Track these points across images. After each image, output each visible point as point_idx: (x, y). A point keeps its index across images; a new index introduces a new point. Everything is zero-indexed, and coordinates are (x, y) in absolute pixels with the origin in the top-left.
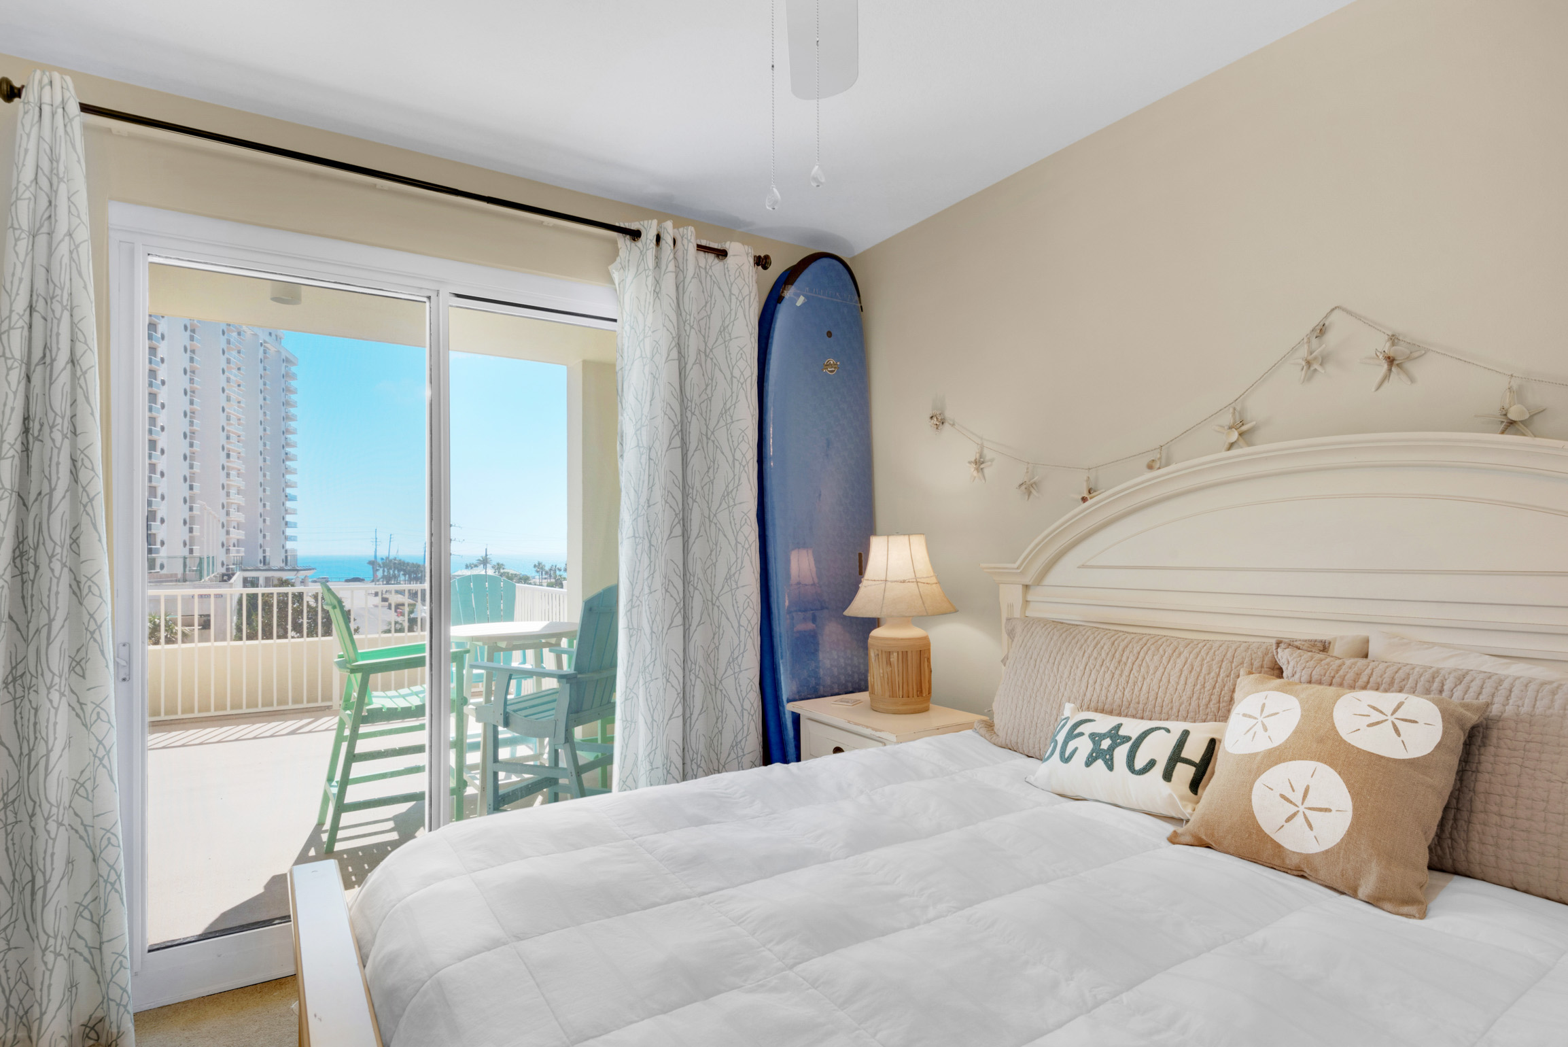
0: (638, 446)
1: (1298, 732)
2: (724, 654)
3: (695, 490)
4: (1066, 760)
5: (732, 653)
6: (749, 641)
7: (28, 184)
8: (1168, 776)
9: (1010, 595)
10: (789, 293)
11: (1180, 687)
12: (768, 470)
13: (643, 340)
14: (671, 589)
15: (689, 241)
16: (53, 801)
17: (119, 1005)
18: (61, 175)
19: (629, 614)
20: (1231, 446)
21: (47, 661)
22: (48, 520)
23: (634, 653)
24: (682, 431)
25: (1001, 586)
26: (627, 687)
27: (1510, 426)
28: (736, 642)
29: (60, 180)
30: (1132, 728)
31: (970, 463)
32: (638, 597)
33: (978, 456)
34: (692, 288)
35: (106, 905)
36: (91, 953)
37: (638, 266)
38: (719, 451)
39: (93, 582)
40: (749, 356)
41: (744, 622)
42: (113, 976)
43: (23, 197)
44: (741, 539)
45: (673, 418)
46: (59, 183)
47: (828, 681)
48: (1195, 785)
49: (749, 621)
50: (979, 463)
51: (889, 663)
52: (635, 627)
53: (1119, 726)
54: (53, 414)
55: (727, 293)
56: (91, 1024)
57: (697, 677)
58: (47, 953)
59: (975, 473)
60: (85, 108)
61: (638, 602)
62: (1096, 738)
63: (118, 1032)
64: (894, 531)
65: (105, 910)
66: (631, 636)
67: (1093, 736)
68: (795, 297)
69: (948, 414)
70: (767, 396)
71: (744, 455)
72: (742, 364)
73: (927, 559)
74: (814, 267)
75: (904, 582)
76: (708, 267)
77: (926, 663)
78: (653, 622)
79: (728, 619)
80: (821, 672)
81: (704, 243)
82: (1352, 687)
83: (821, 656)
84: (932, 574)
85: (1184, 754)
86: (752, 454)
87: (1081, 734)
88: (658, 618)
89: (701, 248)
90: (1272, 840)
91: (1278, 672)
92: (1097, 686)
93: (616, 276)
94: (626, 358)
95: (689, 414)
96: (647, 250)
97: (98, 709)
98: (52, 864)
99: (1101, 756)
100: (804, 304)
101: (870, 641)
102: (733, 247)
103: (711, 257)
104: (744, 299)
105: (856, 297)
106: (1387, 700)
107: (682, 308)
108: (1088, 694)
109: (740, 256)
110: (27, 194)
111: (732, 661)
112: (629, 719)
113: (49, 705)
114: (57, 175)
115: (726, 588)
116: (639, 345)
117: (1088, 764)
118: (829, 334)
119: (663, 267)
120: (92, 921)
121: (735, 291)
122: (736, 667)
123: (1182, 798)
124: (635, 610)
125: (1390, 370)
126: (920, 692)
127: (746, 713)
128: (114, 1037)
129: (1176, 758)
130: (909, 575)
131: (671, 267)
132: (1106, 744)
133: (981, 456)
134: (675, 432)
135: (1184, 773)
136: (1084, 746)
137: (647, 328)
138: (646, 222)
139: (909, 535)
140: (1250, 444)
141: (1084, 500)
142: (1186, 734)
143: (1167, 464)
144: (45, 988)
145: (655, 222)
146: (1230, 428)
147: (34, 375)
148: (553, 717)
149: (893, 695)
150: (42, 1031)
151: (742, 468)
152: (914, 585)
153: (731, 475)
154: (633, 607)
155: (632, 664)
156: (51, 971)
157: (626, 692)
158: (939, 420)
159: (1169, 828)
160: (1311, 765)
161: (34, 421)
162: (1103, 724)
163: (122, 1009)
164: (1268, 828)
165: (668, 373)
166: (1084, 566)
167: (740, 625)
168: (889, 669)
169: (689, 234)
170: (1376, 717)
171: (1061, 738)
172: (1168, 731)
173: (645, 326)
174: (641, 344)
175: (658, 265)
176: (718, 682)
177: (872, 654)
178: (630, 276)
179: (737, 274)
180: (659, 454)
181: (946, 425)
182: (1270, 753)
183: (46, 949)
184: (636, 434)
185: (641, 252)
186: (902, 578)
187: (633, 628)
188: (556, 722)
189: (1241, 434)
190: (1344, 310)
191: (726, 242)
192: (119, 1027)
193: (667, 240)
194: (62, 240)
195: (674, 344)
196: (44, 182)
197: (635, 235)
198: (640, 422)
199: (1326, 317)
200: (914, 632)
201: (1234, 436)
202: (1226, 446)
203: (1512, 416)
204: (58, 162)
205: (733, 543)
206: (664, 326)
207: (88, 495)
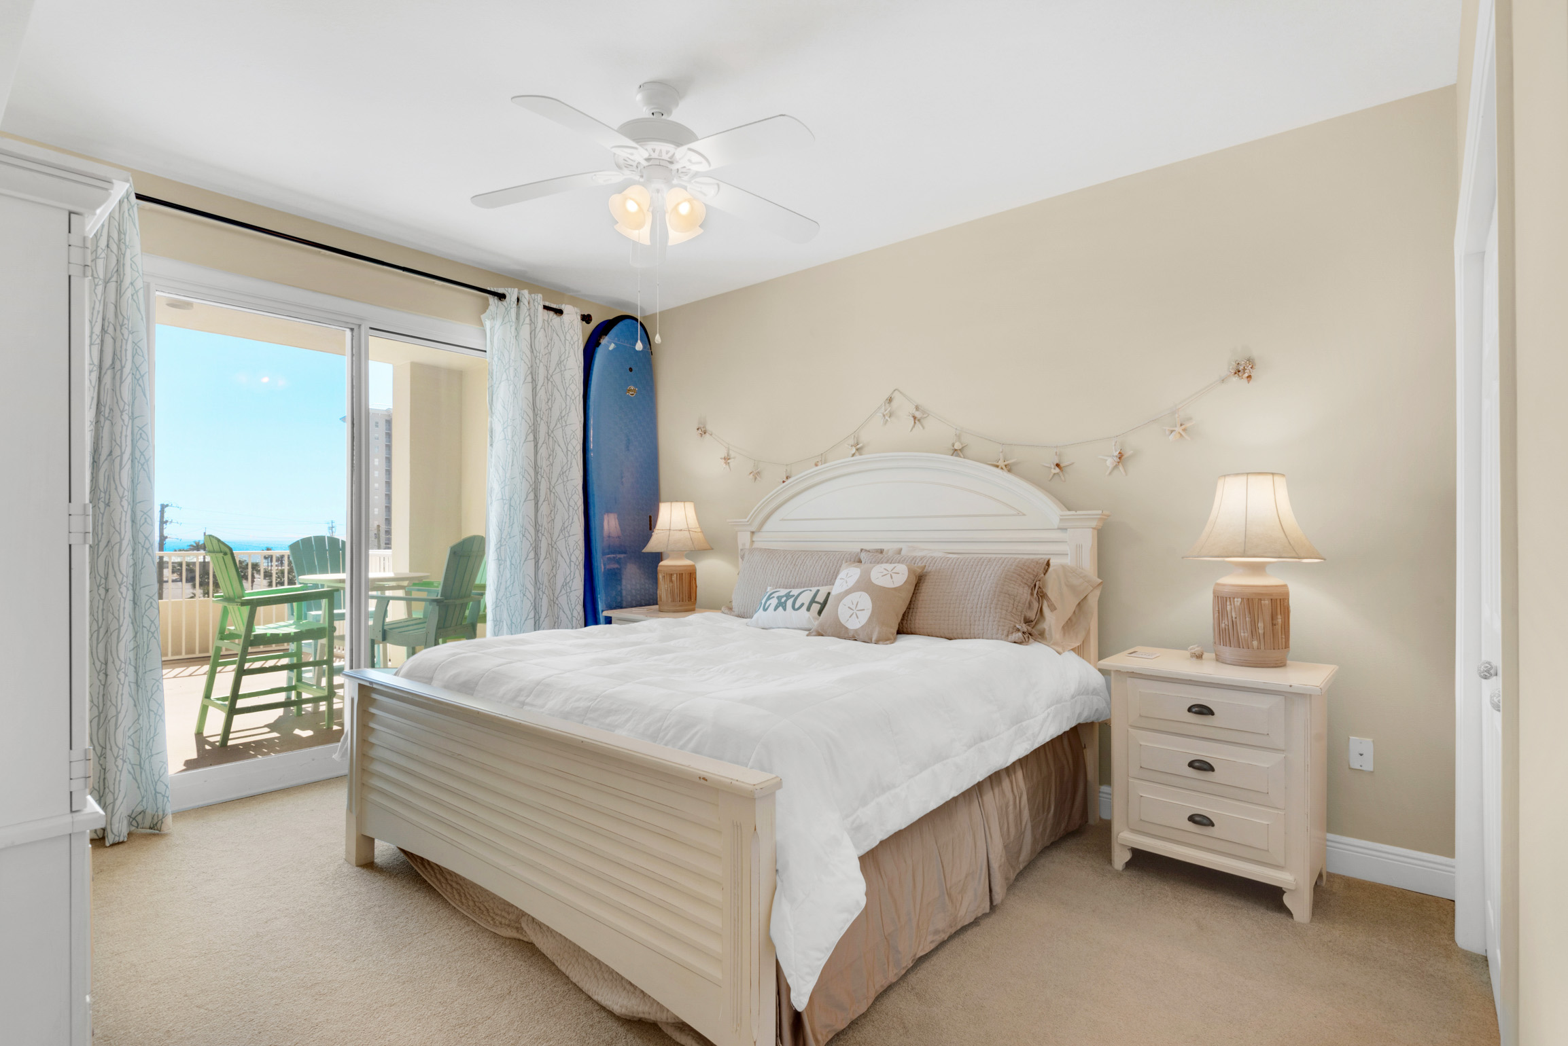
0: (505, 438)
1: (858, 582)
2: (560, 581)
3: (543, 471)
4: (765, 610)
5: (565, 579)
6: (577, 572)
7: (104, 248)
8: (808, 609)
9: (744, 539)
10: (604, 341)
11: (820, 574)
12: (590, 458)
13: (509, 368)
14: (527, 535)
15: (539, 304)
16: (122, 659)
17: (164, 796)
18: (127, 243)
19: (498, 550)
20: (853, 455)
21: (119, 567)
22: (120, 473)
23: (502, 576)
24: (535, 432)
25: (739, 533)
26: (497, 599)
27: (955, 452)
28: (568, 572)
29: (127, 247)
30: (795, 592)
31: (721, 458)
32: (505, 539)
33: (726, 455)
34: (540, 335)
35: (155, 730)
36: (133, 768)
37: (504, 318)
38: (556, 444)
39: (148, 515)
40: (577, 382)
41: (574, 558)
42: (160, 777)
43: (101, 257)
44: (572, 503)
45: (529, 421)
46: (126, 248)
47: (629, 598)
48: (820, 613)
49: (577, 558)
50: (727, 459)
51: (671, 581)
52: (503, 559)
53: (790, 592)
54: (123, 403)
55: (563, 339)
56: (133, 816)
57: (544, 593)
58: (118, 759)
59: (724, 465)
60: (139, 197)
61: (505, 543)
62: (779, 598)
63: (163, 814)
64: (674, 499)
65: (155, 733)
66: (500, 565)
67: (778, 598)
68: (608, 344)
69: (709, 428)
70: (589, 409)
71: (574, 448)
72: (573, 387)
73: (695, 517)
74: (621, 325)
75: (681, 530)
76: (549, 320)
77: (694, 581)
78: (512, 557)
79: (562, 557)
80: (624, 593)
81: (547, 304)
82: (878, 563)
83: (624, 582)
84: (698, 526)
85: (816, 600)
86: (579, 447)
87: (774, 597)
88: (516, 555)
89: (546, 308)
90: (845, 626)
91: (860, 561)
92: (784, 578)
93: (488, 324)
94: (495, 380)
95: (538, 419)
96: (511, 308)
97: (151, 600)
98: (122, 701)
99: (781, 605)
100: (614, 349)
101: (659, 568)
102: (566, 308)
103: (551, 313)
104: (574, 343)
105: (648, 346)
106: (889, 567)
107: (533, 348)
108: (779, 582)
109: (572, 314)
110: (103, 255)
111: (565, 584)
112: (498, 619)
113: (120, 596)
114: (125, 243)
115: (561, 536)
116: (505, 371)
117: (775, 610)
118: (631, 370)
119: (521, 320)
120: (133, 746)
121: (568, 337)
122: (568, 588)
123: (813, 618)
124: (503, 548)
125: (915, 423)
126: (690, 598)
127: (574, 619)
128: (160, 817)
129: (813, 601)
130: (684, 526)
131: (527, 320)
132: (783, 600)
133: (728, 455)
134: (530, 431)
135: (816, 607)
136: (774, 602)
137: (511, 361)
138: (509, 289)
139: (684, 502)
140: (861, 454)
141: (784, 482)
142: (818, 591)
143: (825, 463)
144: (117, 783)
145: (516, 290)
146: (852, 446)
147: (105, 376)
148: (425, 629)
149: (673, 601)
150: (115, 811)
151: (573, 456)
152: (687, 533)
153: (565, 461)
154: (501, 546)
155: (501, 583)
156: (121, 771)
157: (496, 602)
158: (703, 431)
159: (807, 632)
160: (860, 593)
161: (105, 407)
162: (783, 592)
163: (166, 799)
164: (843, 621)
165: (525, 391)
166: (783, 520)
167: (571, 561)
168: (671, 585)
169: (539, 299)
170: (885, 572)
171: (763, 602)
172: (811, 590)
173: (510, 359)
174: (507, 371)
175: (518, 318)
176: (555, 599)
177: (660, 576)
178: (498, 323)
179: (570, 327)
180: (518, 444)
181: (707, 434)
182: (846, 591)
183: (118, 757)
184: (503, 431)
185: (506, 309)
186: (680, 529)
187: (502, 560)
188: (427, 634)
189: (857, 450)
190: (899, 391)
191: (562, 304)
192: (164, 811)
193: (524, 301)
194: (128, 287)
195: (529, 372)
196: (114, 247)
197: (502, 297)
198: (506, 423)
199: (892, 393)
200: (687, 562)
201: (854, 450)
202: (851, 455)
203: (956, 447)
204: (125, 234)
205: (566, 506)
206: (522, 359)
207: (145, 458)
